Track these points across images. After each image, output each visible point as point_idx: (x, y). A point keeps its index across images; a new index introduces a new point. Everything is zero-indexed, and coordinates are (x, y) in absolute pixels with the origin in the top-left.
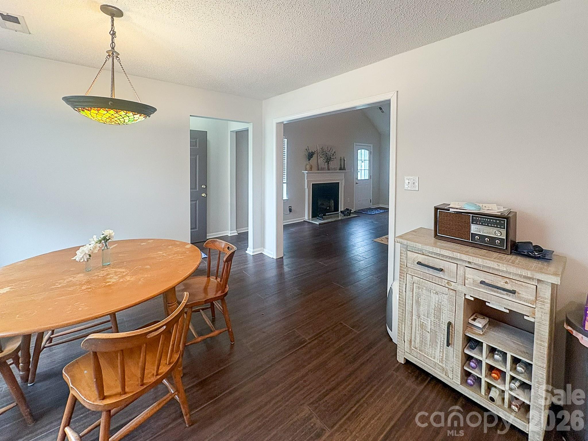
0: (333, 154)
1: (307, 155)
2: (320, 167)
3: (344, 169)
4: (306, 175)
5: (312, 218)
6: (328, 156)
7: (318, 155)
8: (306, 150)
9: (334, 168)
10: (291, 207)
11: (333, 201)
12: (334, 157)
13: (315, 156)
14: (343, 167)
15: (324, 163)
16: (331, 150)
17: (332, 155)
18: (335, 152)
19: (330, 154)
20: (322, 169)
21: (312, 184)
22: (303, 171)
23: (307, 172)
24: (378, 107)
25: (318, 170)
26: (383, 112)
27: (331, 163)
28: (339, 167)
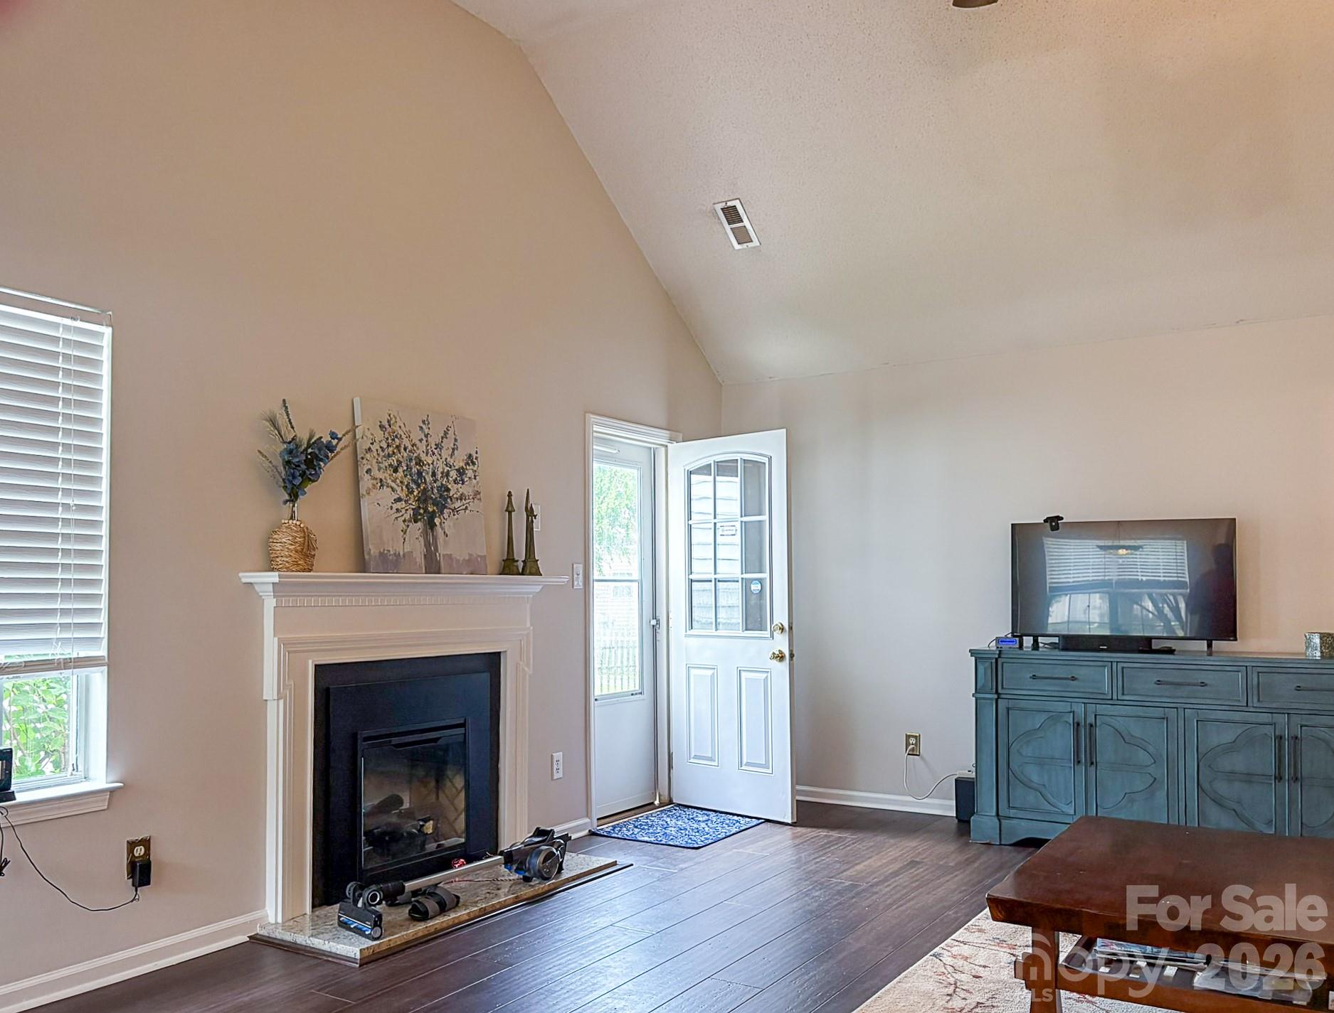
0: (461, 472)
1: (279, 463)
2: (372, 549)
3: (530, 567)
4: (270, 603)
5: (314, 906)
6: (429, 478)
7: (362, 472)
8: (273, 422)
9: (469, 562)
10: (146, 843)
11: (459, 782)
12: (466, 489)
13: (334, 472)
14: (520, 553)
15: (403, 526)
16: (447, 444)
17: (453, 474)
18: (470, 460)
19: (441, 467)
20: (390, 563)
21: (318, 668)
22: (246, 577)
23: (274, 577)
24: (719, 207)
25: (362, 566)
26: (743, 237)
27: (447, 524)
28: (496, 555)
